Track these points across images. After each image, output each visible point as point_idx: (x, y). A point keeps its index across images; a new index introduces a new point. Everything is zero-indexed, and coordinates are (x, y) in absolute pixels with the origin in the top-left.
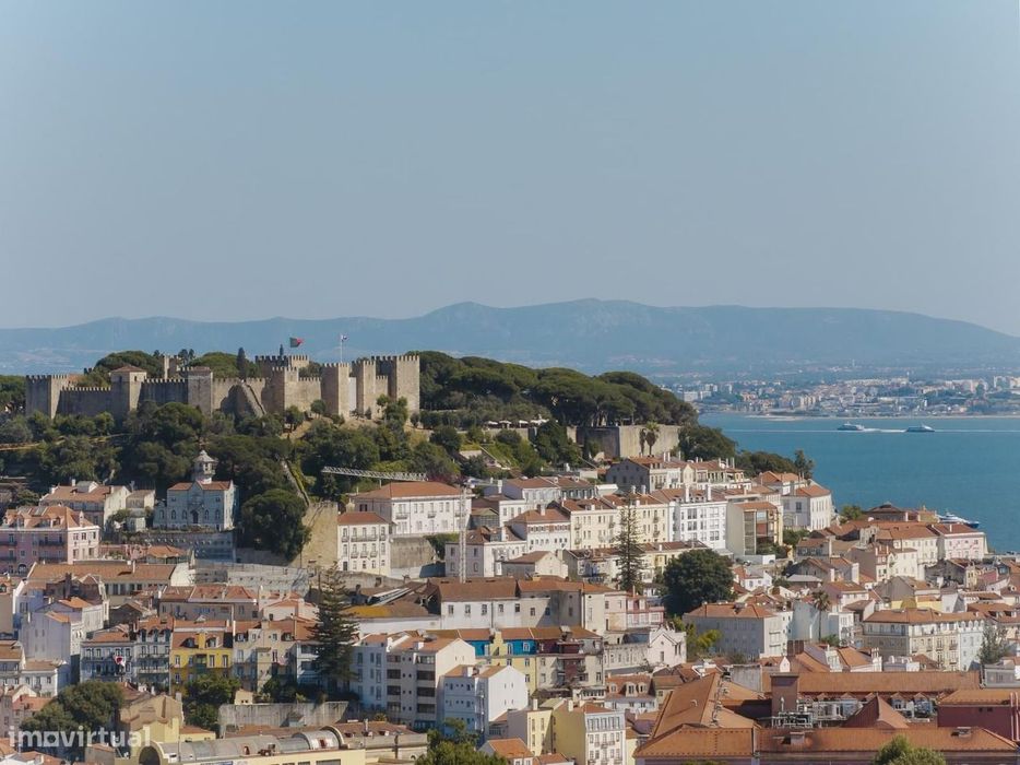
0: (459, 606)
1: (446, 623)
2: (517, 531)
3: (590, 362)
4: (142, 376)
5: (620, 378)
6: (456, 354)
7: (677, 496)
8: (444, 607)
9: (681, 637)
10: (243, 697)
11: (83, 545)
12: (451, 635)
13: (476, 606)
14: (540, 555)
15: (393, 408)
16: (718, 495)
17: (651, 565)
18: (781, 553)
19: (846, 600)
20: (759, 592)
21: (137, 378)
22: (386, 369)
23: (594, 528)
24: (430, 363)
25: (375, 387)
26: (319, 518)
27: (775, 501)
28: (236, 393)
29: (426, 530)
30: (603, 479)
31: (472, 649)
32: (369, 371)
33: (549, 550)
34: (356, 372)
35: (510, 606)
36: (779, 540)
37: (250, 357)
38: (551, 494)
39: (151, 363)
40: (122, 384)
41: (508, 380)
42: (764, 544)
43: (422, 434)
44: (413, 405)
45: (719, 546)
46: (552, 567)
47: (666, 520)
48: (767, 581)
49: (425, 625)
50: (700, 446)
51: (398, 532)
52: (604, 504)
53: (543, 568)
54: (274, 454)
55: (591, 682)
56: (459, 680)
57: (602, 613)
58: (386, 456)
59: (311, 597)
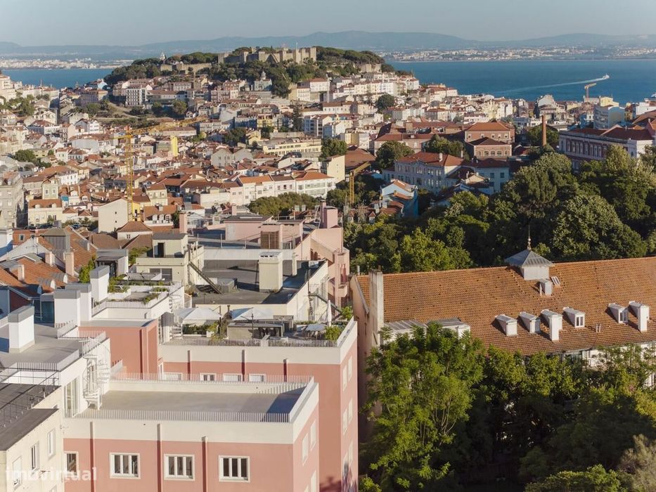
0: (327, 108)
1: (324, 112)
2: (341, 89)
3: (358, 48)
4: (247, 53)
5: (366, 52)
6: (325, 47)
7: (381, 81)
8: (324, 108)
9: (382, 115)
10: (275, 131)
11: (234, 95)
12: (326, 116)
13: (332, 108)
14: (347, 96)
15: (310, 60)
16: (391, 80)
17: (375, 98)
18: (407, 95)
19: (423, 106)
20: (401, 104)
22: (308, 50)
23: (360, 89)
24: (318, 48)
25: (305, 55)
26: (292, 86)
27: (405, 82)
28: (270, 57)
29: (319, 90)
30: (362, 77)
31: (331, 119)
32: (304, 51)
33: (350, 94)
34: (300, 51)
35: (340, 108)
36: (406, 92)
37: (274, 48)
38: (349, 81)
39: (249, 50)
40: (243, 55)
41: (339, 53)
42: (402, 94)
43: (316, 67)
44: (315, 59)
45: (391, 93)
46: (350, 99)
47: (378, 88)
48: (403, 102)
49: (319, 113)
50: (385, 69)
51: (312, 91)
52: (362, 83)
53: (348, 99)
54: (281, 72)
55: (360, 126)
56: (328, 125)
57: (363, 109)
58: (309, 72)
59: (291, 106)
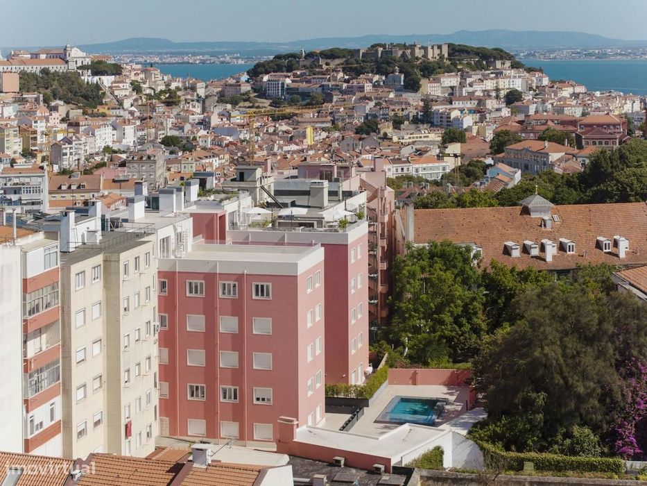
0: (457, 102)
1: (454, 106)
2: (471, 85)
3: (489, 45)
4: (382, 49)
5: (496, 49)
6: (457, 44)
7: (510, 77)
8: (453, 103)
9: (509, 110)
10: (407, 123)
11: (368, 88)
12: (455, 109)
13: (461, 102)
14: (476, 91)
15: (441, 57)
16: (519, 77)
17: (503, 94)
18: (535, 91)
19: (550, 102)
20: (528, 100)
21: (380, 49)
22: (440, 47)
23: (489, 85)
24: (450, 45)
25: (437, 51)
26: (423, 82)
27: (534, 79)
28: (404, 52)
29: (449, 85)
30: (492, 73)
31: (459, 112)
32: (436, 48)
33: (478, 90)
34: (433, 48)
35: (469, 102)
36: (534, 88)
37: (407, 44)
38: (480, 77)
39: (384, 46)
40: (377, 51)
41: (469, 50)
42: (531, 89)
43: (448, 62)
44: (446, 56)
45: (520, 89)
46: (479, 94)
47: (507, 83)
48: (531, 97)
49: (449, 107)
50: (516, 65)
51: (442, 85)
52: (492, 79)
53: (477, 94)
54: (413, 67)
55: (488, 120)
56: (457, 119)
57: (491, 104)
58: (440, 68)
59: (422, 100)
